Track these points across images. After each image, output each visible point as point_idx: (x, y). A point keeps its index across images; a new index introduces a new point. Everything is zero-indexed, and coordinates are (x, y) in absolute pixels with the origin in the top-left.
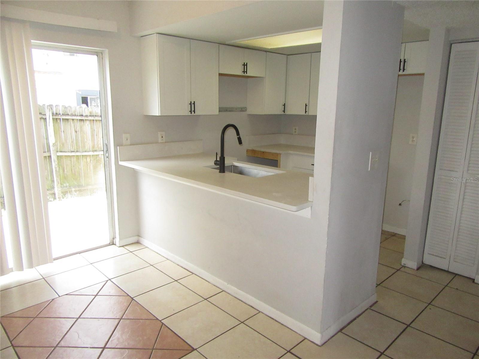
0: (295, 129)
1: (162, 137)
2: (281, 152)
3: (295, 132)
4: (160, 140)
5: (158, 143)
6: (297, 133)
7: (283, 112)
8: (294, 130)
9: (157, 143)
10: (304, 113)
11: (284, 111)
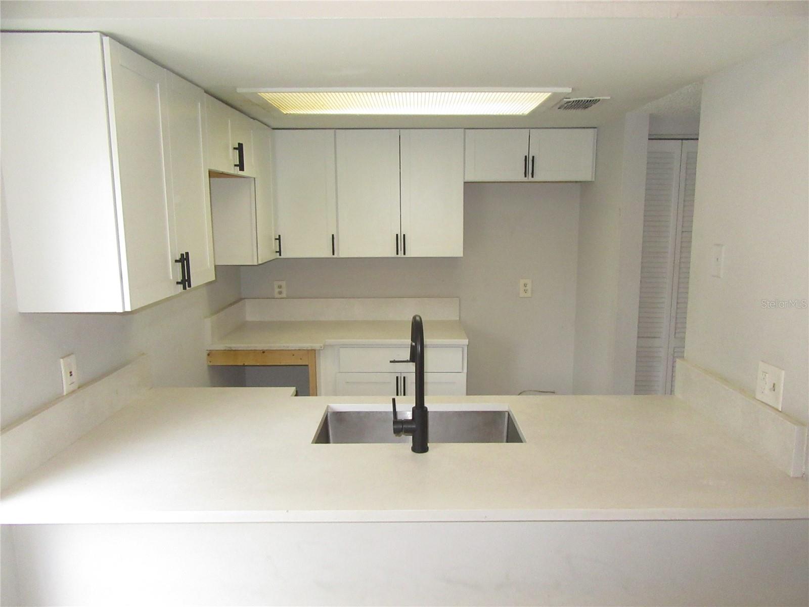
0: (280, 287)
1: (71, 374)
2: (316, 346)
3: (280, 293)
4: (66, 385)
6: (284, 295)
7: (278, 254)
8: (277, 290)
9: (60, 396)
10: (330, 255)
11: (280, 252)
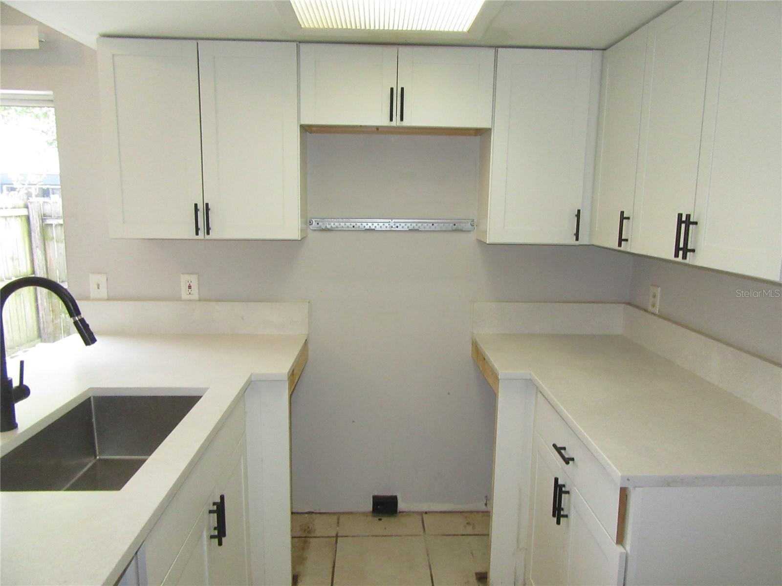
0: (654, 296)
1: (190, 287)
3: (653, 305)
4: (184, 295)
5: (181, 300)
6: (657, 309)
8: (651, 300)
9: (179, 299)
